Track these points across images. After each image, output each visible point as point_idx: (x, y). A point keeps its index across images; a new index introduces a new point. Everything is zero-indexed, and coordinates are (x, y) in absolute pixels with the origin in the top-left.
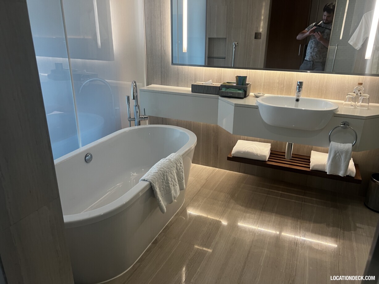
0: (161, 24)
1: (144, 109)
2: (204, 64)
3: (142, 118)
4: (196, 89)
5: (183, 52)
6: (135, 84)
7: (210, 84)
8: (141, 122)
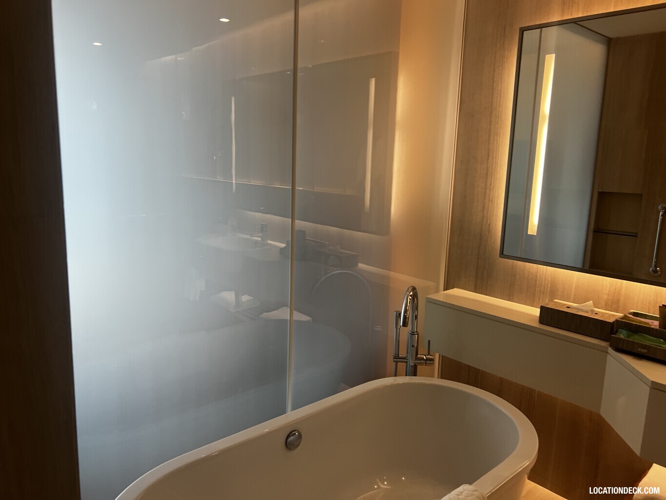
0: (487, 174)
1: (429, 341)
3: (423, 359)
5: (528, 233)
6: (411, 293)
7: (587, 312)
8: (419, 367)
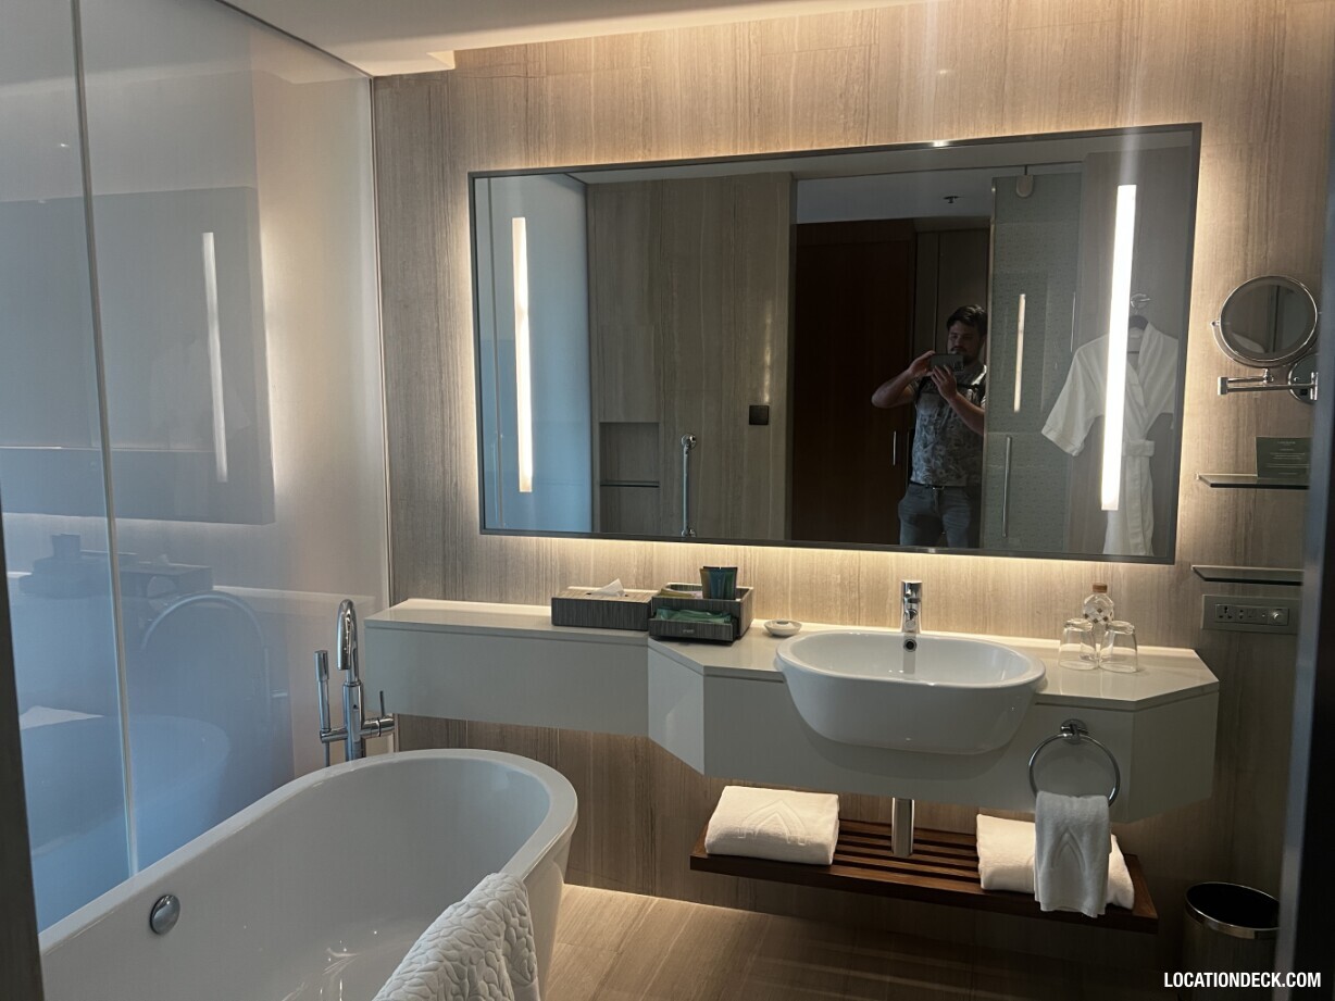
0: (442, 402)
1: (381, 693)
2: (588, 530)
3: (374, 727)
4: (568, 612)
5: (521, 490)
6: (349, 612)
7: (615, 595)
8: (368, 741)
